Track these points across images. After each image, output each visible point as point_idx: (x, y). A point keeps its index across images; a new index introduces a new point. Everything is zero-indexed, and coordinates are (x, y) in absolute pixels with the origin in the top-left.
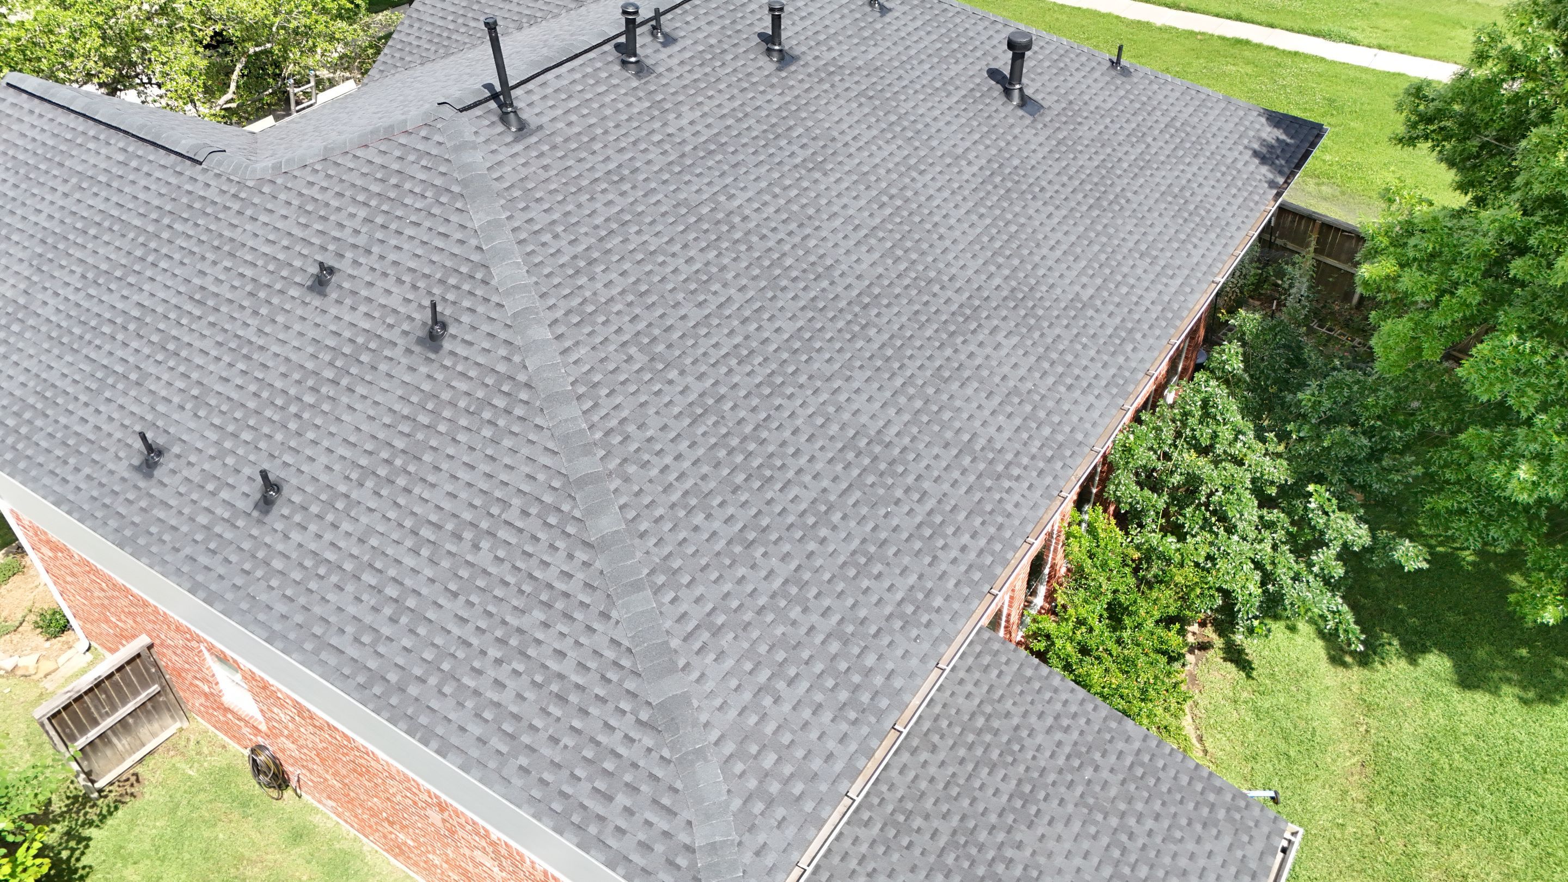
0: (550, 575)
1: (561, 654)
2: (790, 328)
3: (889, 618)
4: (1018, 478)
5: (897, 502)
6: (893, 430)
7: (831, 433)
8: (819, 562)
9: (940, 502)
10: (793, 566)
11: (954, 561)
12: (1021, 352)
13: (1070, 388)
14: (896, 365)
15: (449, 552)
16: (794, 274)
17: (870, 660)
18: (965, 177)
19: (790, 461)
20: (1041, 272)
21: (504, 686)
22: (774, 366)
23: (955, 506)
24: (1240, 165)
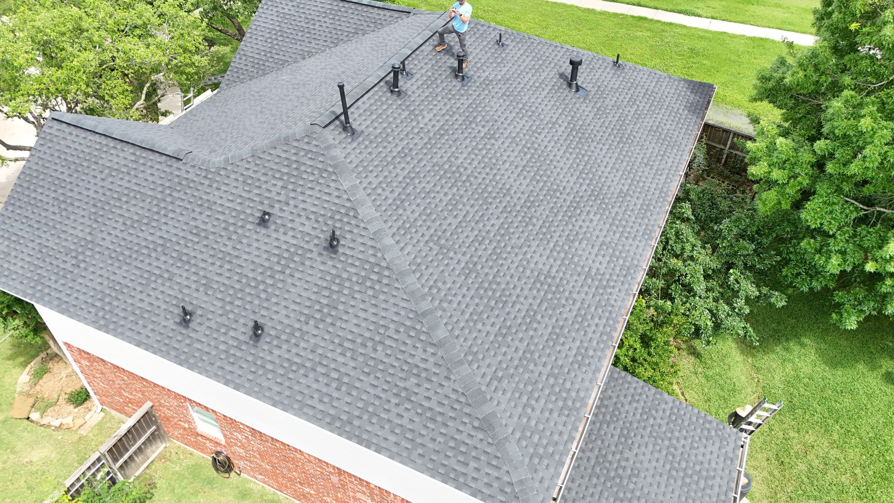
0: (416, 361)
1: (428, 398)
2: (498, 223)
3: (572, 363)
4: (613, 287)
5: (564, 306)
6: (554, 270)
7: (528, 275)
8: (536, 341)
9: (582, 303)
10: (525, 344)
11: (594, 332)
12: (602, 223)
13: (627, 238)
14: (549, 236)
15: (361, 353)
16: (494, 195)
17: (568, 385)
18: (560, 133)
19: (512, 292)
20: (603, 180)
21: (403, 417)
22: (495, 244)
23: (589, 305)
24: (681, 111)
